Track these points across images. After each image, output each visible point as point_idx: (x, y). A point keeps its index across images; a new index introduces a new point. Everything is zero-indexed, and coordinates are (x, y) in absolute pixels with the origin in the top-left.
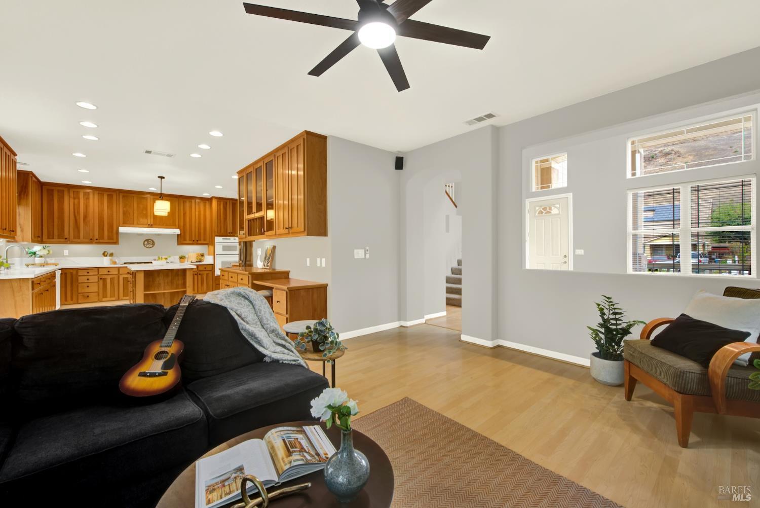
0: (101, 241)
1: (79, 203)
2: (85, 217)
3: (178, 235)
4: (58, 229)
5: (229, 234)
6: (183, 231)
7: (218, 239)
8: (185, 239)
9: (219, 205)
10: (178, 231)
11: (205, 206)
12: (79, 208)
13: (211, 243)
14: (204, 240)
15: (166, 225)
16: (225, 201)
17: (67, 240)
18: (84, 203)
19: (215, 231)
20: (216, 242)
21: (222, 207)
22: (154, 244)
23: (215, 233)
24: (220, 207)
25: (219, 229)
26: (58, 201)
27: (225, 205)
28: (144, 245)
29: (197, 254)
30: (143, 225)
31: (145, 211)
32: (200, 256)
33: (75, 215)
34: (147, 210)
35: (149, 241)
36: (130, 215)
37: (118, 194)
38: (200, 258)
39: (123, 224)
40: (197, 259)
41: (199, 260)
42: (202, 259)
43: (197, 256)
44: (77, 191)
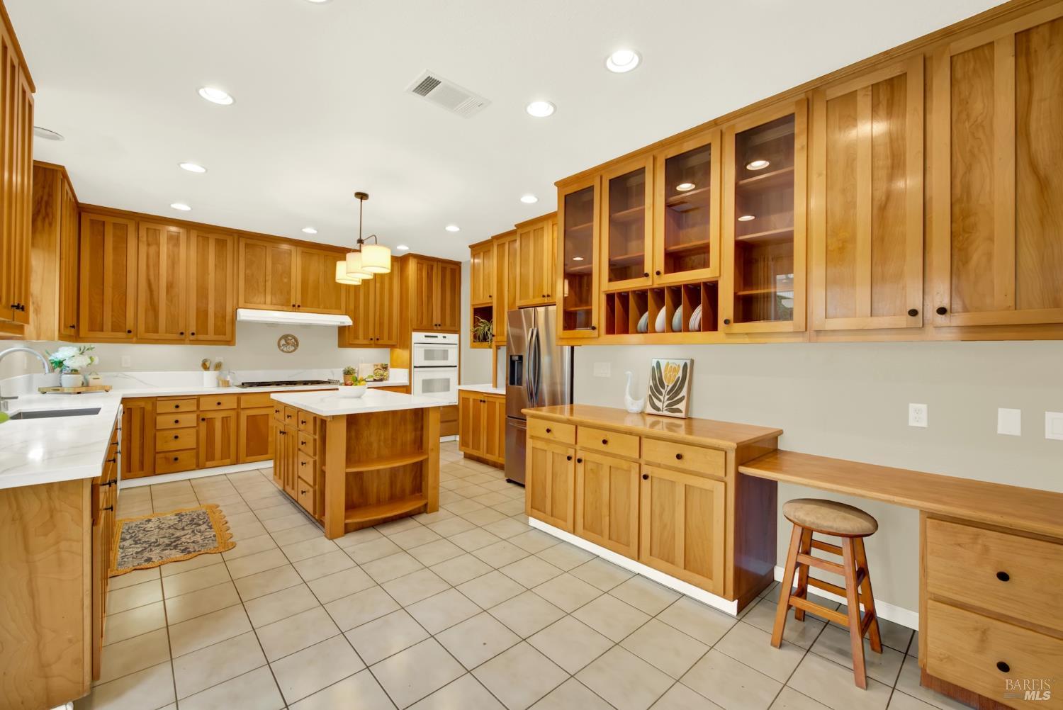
0: (202, 337)
1: (158, 254)
2: (170, 286)
3: (343, 327)
4: (113, 311)
5: (435, 328)
7: (417, 337)
8: (356, 337)
9: (420, 270)
10: (347, 321)
12: (157, 265)
13: (405, 343)
14: (390, 338)
15: (324, 308)
16: (431, 263)
17: (130, 335)
18: (169, 256)
19: (411, 320)
20: (413, 341)
21: (424, 274)
22: (297, 345)
23: (412, 326)
24: (421, 275)
25: (420, 317)
26: (115, 249)
27: (429, 271)
28: (279, 346)
29: (375, 365)
30: (282, 305)
31: (286, 277)
32: (381, 370)
33: (149, 280)
34: (290, 276)
35: (288, 339)
36: (258, 285)
37: (236, 239)
38: (380, 373)
39: (245, 302)
40: (376, 376)
41: (378, 377)
42: (385, 376)
43: (375, 369)
44: (156, 229)
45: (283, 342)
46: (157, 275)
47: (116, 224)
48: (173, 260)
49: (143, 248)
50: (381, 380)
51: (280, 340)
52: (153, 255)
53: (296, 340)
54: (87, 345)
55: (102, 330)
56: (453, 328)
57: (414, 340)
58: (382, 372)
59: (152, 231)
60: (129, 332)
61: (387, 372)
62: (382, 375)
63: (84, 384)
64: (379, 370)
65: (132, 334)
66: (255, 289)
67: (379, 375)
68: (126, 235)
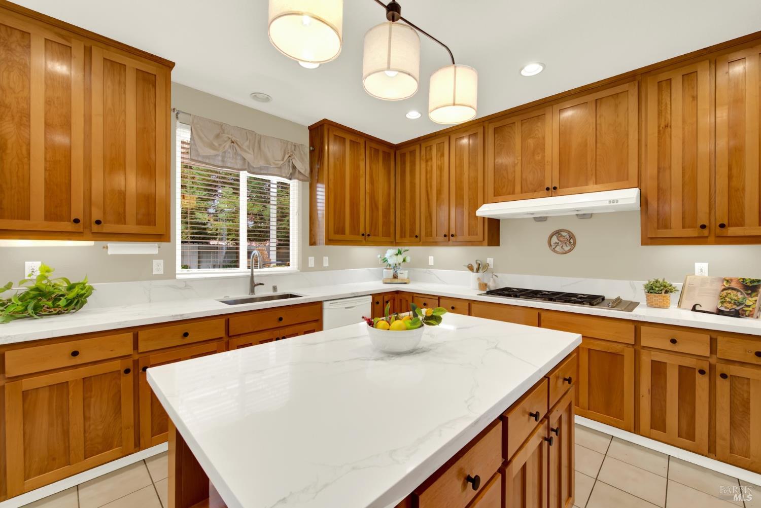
1: (432, 167)
2: (439, 193)
3: (636, 211)
4: (410, 220)
6: (654, 193)
8: (666, 225)
12: (431, 177)
15: (596, 183)
18: (437, 166)
22: (574, 244)
26: (411, 171)
28: (550, 245)
29: (725, 279)
30: (535, 191)
31: (539, 154)
32: (738, 291)
33: (427, 192)
34: (543, 150)
35: (562, 236)
36: (507, 173)
37: (486, 127)
38: (735, 298)
39: (495, 196)
40: (722, 303)
41: (729, 306)
42: (749, 306)
43: (723, 287)
44: (430, 146)
45: (555, 239)
46: (431, 187)
47: (411, 152)
48: (440, 169)
49: (423, 165)
50: (737, 314)
51: (551, 237)
52: (429, 169)
53: (572, 236)
54: (403, 248)
55: (405, 237)
58: (740, 296)
59: (428, 148)
60: (417, 237)
61: (754, 299)
62: (740, 304)
63: (395, 277)
64: (733, 293)
65: (418, 239)
66: (505, 178)
67: (730, 302)
68: (415, 158)
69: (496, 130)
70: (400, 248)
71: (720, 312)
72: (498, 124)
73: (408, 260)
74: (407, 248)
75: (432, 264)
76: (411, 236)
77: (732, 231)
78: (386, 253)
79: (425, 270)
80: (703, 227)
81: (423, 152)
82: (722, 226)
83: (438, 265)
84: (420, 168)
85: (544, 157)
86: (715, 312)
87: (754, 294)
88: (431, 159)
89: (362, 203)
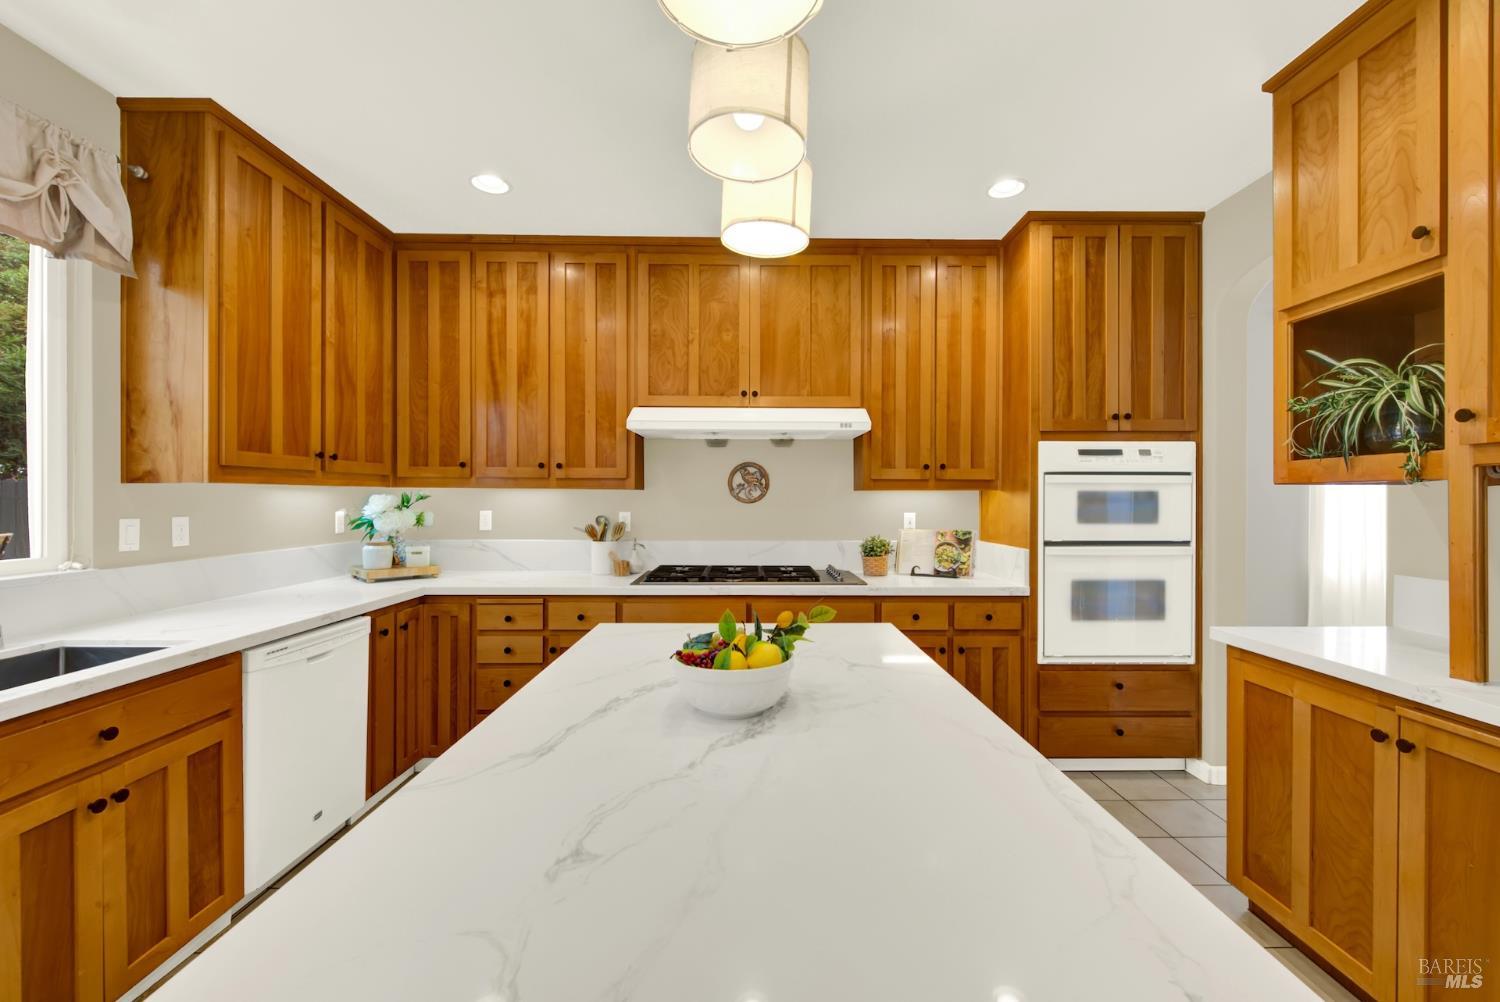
0: (576, 472)
1: (504, 310)
2: (525, 370)
3: (858, 441)
5: (1112, 426)
6: (883, 419)
7: (1054, 454)
8: (888, 464)
9: (1061, 257)
10: (859, 420)
11: (980, 286)
12: (503, 332)
13: (1018, 474)
14: (975, 463)
15: (811, 394)
16: (1096, 231)
17: (465, 472)
19: (1036, 409)
20: (1042, 468)
21: (1077, 268)
22: (767, 487)
23: (1036, 421)
24: (1065, 271)
25: (1061, 394)
26: (443, 310)
27: (1092, 257)
28: (731, 489)
29: (938, 533)
30: (722, 395)
31: (728, 330)
32: (953, 546)
33: (492, 364)
34: (736, 325)
35: (749, 473)
36: (674, 354)
37: (632, 259)
38: (951, 554)
39: (650, 393)
40: (940, 562)
41: (946, 564)
42: (964, 563)
43: (938, 543)
44: (500, 263)
45: (738, 479)
46: (503, 353)
47: (443, 265)
48: (528, 320)
49: (482, 302)
50: (953, 574)
51: (733, 474)
52: (497, 313)
53: (764, 474)
55: (427, 464)
56: (1175, 425)
57: (1043, 466)
58: (956, 552)
59: (494, 268)
60: (463, 465)
61: (968, 554)
62: (957, 561)
63: (397, 563)
64: (949, 548)
65: (467, 470)
66: (669, 363)
67: (947, 561)
68: (457, 280)
69: (653, 269)
70: (408, 491)
71: (938, 574)
72: (658, 259)
73: (429, 519)
74: (424, 491)
75: (489, 527)
76: (444, 463)
77: (950, 474)
78: (366, 502)
79: (469, 542)
80: (926, 467)
81: (481, 272)
82: (943, 467)
83: (501, 530)
84: (472, 306)
85: (736, 337)
86: (932, 573)
87: (967, 549)
88: (504, 292)
89: (316, 370)
